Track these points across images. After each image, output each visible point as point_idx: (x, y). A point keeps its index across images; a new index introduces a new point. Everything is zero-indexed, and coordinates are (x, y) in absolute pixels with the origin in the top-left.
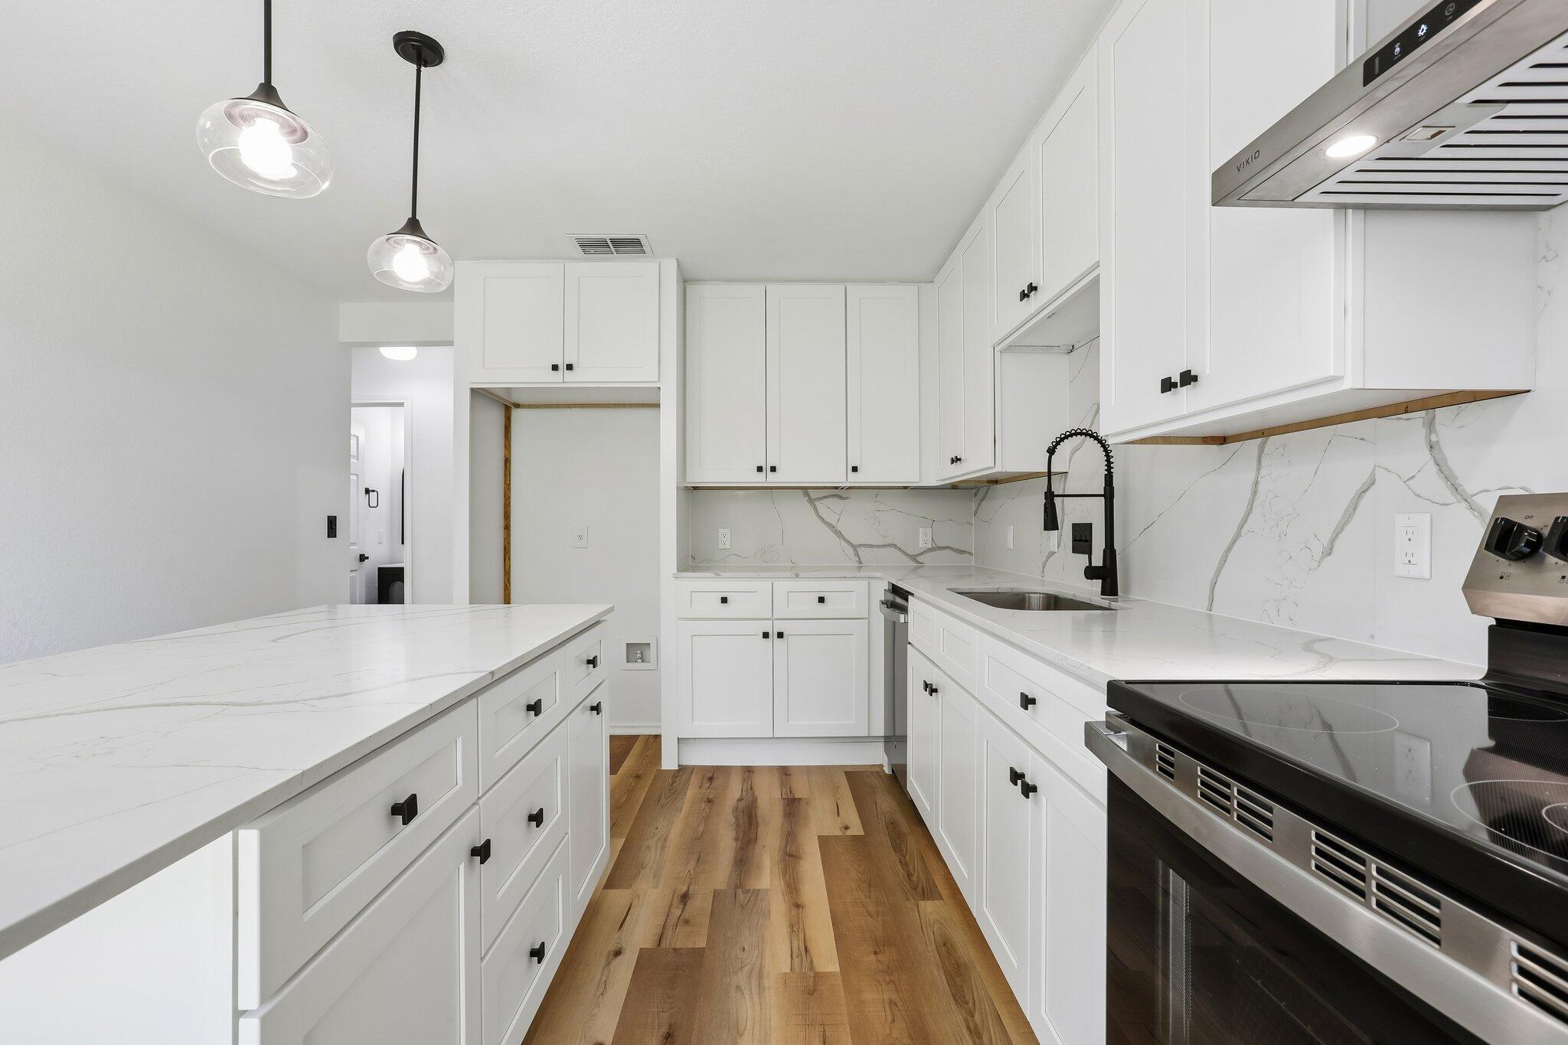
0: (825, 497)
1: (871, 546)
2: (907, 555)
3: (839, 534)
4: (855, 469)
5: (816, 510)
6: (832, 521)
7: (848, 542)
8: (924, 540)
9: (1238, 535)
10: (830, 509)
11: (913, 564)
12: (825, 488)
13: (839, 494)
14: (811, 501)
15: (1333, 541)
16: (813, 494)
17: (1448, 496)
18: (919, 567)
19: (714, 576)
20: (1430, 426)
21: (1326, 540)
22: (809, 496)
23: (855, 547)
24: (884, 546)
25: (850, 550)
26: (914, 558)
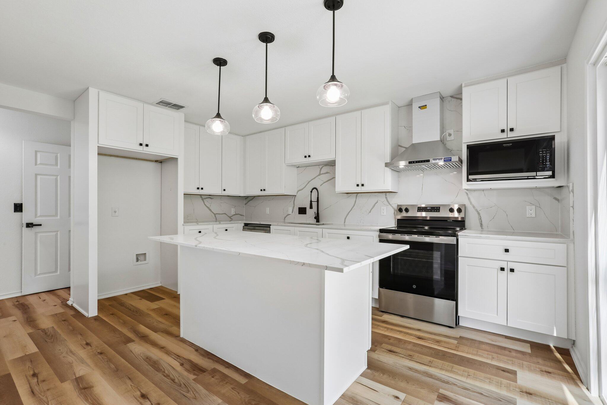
0: (207, 198)
1: (219, 214)
2: (228, 216)
3: (210, 210)
4: (224, 190)
5: (204, 202)
6: (208, 206)
7: (213, 213)
8: (233, 212)
9: (351, 210)
10: (208, 202)
11: (230, 219)
12: (206, 195)
13: (210, 197)
14: (203, 199)
15: (371, 211)
16: (203, 197)
17: (388, 204)
18: (232, 220)
19: (196, 224)
20: (386, 195)
21: (370, 210)
22: (202, 197)
23: (215, 214)
24: (223, 214)
25: (213, 215)
26: (230, 217)
